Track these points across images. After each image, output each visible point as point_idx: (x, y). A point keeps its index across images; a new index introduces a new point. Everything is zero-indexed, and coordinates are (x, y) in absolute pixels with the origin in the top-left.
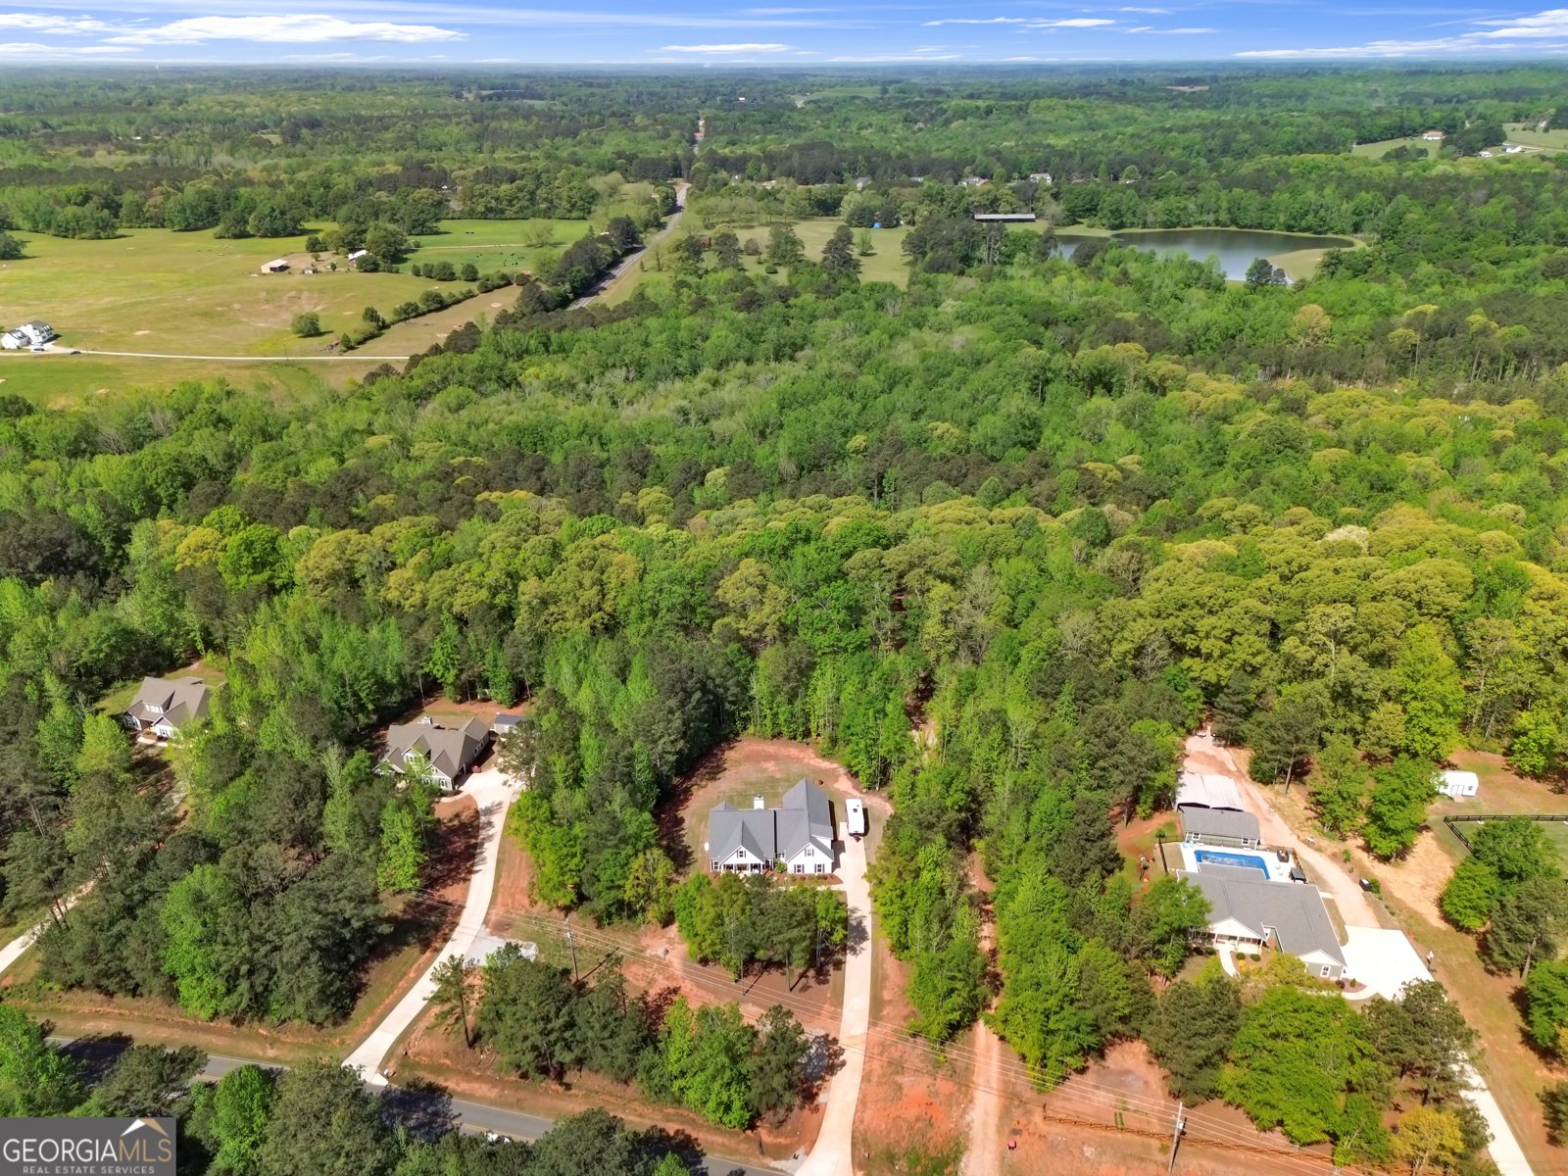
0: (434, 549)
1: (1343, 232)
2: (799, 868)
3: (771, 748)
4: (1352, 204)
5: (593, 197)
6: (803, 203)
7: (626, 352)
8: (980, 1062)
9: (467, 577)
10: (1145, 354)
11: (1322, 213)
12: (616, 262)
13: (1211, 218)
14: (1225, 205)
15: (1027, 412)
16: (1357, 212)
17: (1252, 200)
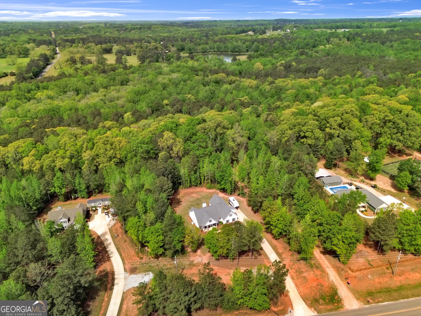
0: (38, 148)
1: (244, 52)
2: (228, 221)
3: (191, 190)
4: (245, 45)
5: (27, 50)
6: (100, 50)
7: (70, 87)
8: (321, 261)
9: (57, 155)
10: (226, 76)
11: (239, 47)
12: (44, 68)
13: (213, 50)
14: (216, 47)
15: (211, 89)
16: (247, 47)
17: (222, 45)
